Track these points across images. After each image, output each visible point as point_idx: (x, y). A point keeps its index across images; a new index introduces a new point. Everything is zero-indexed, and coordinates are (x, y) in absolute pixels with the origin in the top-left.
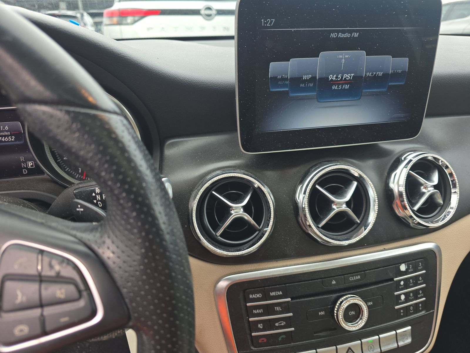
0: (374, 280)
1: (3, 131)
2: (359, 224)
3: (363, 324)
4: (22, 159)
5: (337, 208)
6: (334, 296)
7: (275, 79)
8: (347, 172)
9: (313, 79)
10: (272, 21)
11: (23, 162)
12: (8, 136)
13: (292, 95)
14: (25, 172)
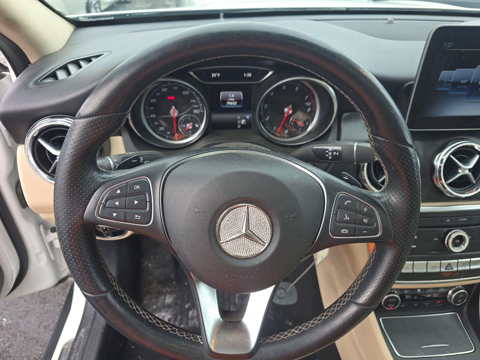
0: (476, 222)
1: (230, 98)
2: (474, 184)
3: (465, 248)
4: (239, 117)
5: (462, 172)
6: (446, 229)
7: (442, 82)
8: (472, 147)
9: (468, 83)
10: (451, 44)
11: (239, 120)
12: (233, 101)
13: (450, 93)
14: (239, 126)
